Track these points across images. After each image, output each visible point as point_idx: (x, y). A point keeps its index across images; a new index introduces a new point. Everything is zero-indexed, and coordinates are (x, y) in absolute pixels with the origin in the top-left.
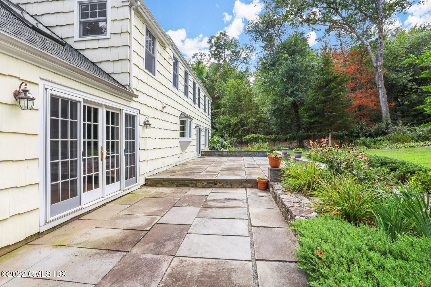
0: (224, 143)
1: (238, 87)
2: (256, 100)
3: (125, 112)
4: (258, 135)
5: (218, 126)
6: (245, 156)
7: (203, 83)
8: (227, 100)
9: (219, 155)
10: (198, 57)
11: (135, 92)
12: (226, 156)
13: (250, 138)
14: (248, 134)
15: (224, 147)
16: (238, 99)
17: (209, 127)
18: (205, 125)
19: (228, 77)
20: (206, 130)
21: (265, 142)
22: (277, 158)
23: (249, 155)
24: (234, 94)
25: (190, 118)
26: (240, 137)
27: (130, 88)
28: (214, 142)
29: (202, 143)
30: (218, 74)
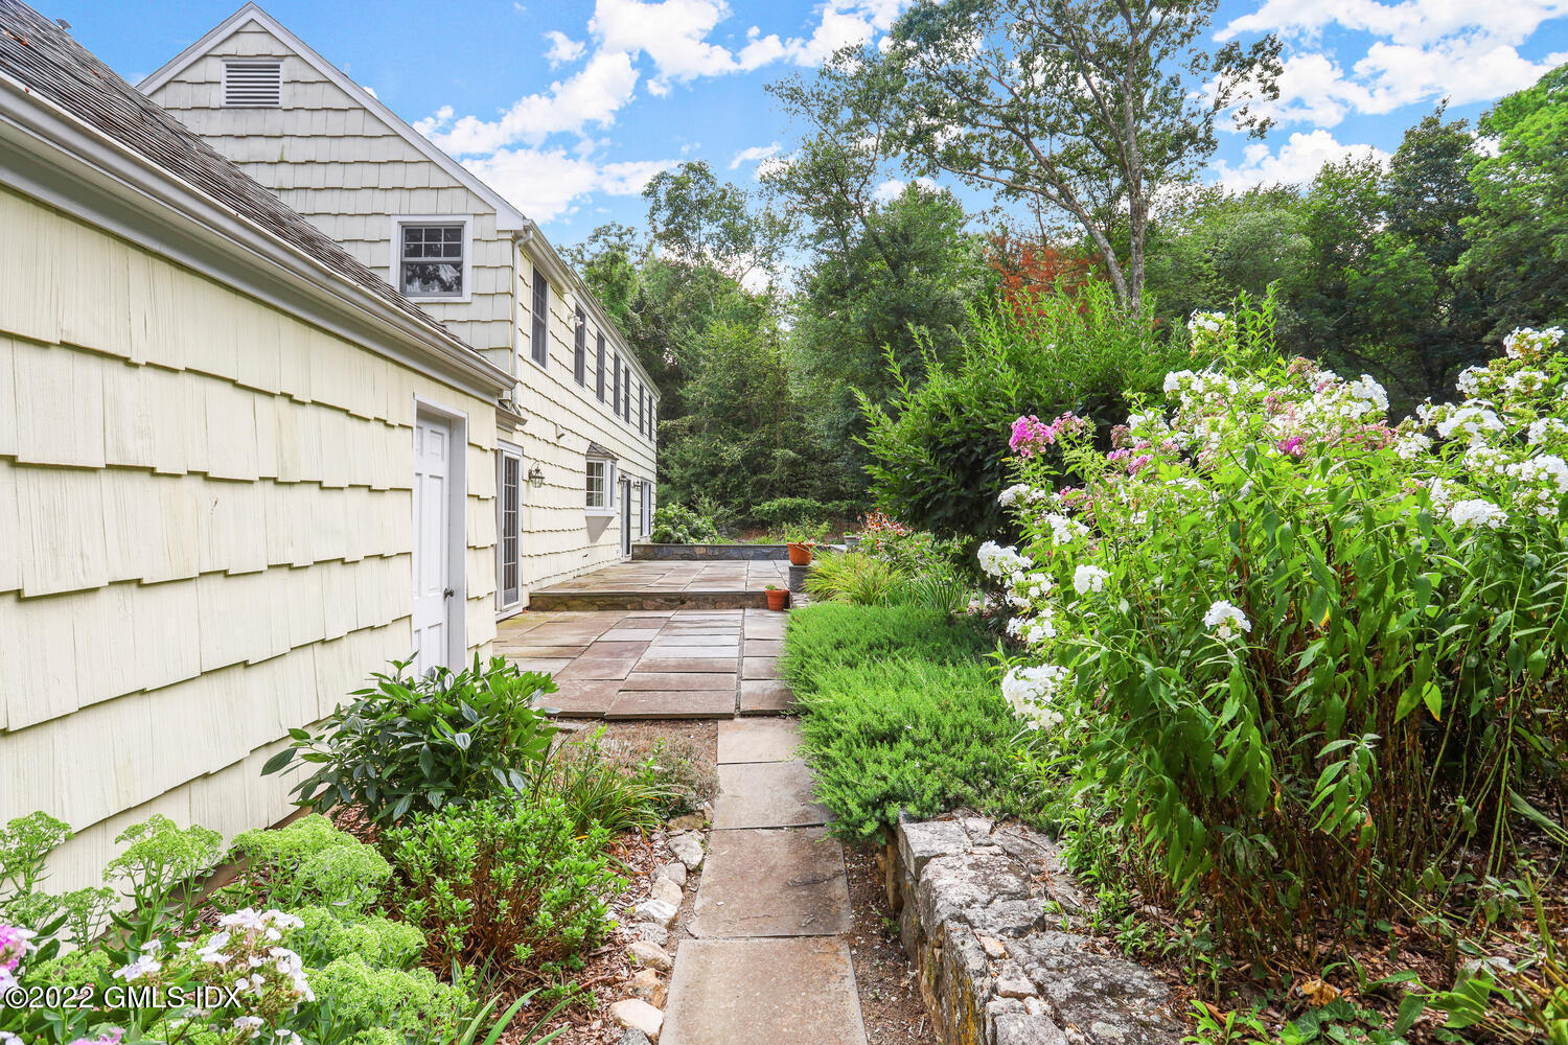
0: (698, 523)
1: (738, 349)
2: (795, 391)
3: (505, 454)
4: (799, 500)
5: (676, 472)
6: (754, 558)
7: (625, 325)
8: (705, 389)
9: (683, 558)
10: (608, 238)
11: (524, 414)
12: (703, 558)
13: (774, 511)
14: (771, 497)
15: (695, 533)
16: (741, 385)
17: (653, 477)
18: (642, 473)
19: (709, 313)
20: (642, 485)
21: (820, 522)
22: (804, 547)
23: (767, 557)
24: (729, 369)
25: (612, 457)
26: (744, 509)
27: (513, 405)
28: (669, 521)
29: (635, 522)
30: (679, 297)
